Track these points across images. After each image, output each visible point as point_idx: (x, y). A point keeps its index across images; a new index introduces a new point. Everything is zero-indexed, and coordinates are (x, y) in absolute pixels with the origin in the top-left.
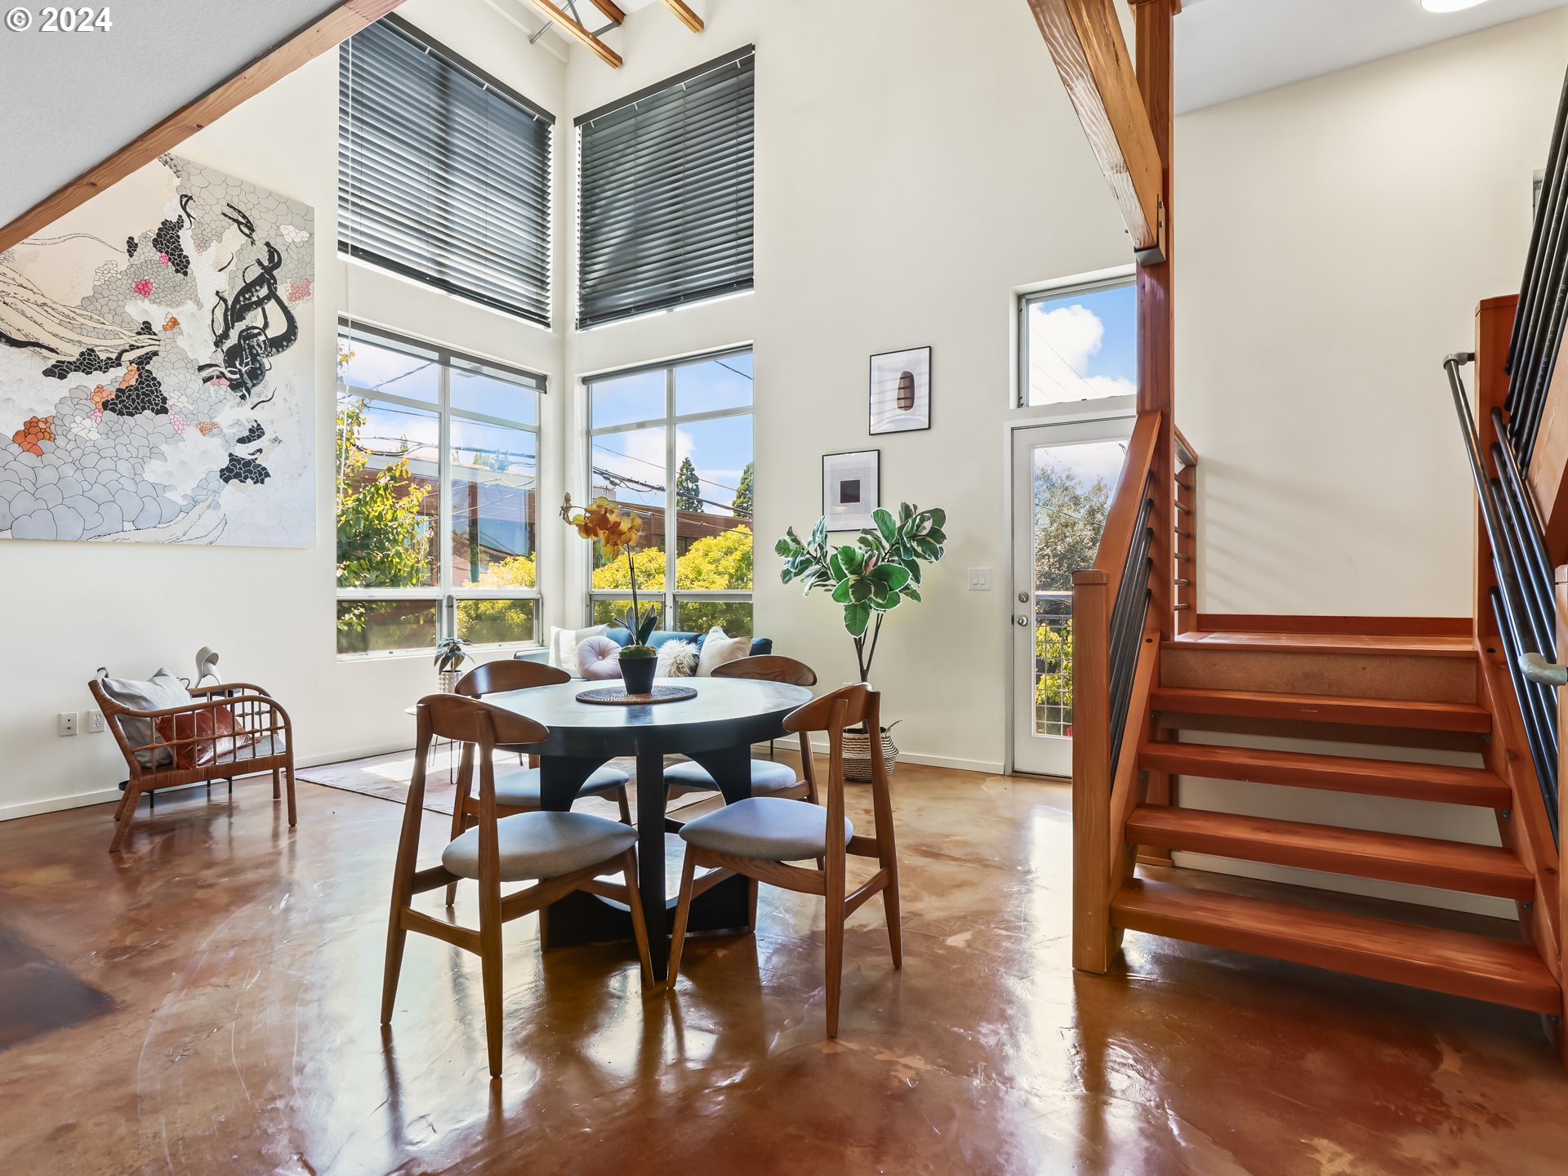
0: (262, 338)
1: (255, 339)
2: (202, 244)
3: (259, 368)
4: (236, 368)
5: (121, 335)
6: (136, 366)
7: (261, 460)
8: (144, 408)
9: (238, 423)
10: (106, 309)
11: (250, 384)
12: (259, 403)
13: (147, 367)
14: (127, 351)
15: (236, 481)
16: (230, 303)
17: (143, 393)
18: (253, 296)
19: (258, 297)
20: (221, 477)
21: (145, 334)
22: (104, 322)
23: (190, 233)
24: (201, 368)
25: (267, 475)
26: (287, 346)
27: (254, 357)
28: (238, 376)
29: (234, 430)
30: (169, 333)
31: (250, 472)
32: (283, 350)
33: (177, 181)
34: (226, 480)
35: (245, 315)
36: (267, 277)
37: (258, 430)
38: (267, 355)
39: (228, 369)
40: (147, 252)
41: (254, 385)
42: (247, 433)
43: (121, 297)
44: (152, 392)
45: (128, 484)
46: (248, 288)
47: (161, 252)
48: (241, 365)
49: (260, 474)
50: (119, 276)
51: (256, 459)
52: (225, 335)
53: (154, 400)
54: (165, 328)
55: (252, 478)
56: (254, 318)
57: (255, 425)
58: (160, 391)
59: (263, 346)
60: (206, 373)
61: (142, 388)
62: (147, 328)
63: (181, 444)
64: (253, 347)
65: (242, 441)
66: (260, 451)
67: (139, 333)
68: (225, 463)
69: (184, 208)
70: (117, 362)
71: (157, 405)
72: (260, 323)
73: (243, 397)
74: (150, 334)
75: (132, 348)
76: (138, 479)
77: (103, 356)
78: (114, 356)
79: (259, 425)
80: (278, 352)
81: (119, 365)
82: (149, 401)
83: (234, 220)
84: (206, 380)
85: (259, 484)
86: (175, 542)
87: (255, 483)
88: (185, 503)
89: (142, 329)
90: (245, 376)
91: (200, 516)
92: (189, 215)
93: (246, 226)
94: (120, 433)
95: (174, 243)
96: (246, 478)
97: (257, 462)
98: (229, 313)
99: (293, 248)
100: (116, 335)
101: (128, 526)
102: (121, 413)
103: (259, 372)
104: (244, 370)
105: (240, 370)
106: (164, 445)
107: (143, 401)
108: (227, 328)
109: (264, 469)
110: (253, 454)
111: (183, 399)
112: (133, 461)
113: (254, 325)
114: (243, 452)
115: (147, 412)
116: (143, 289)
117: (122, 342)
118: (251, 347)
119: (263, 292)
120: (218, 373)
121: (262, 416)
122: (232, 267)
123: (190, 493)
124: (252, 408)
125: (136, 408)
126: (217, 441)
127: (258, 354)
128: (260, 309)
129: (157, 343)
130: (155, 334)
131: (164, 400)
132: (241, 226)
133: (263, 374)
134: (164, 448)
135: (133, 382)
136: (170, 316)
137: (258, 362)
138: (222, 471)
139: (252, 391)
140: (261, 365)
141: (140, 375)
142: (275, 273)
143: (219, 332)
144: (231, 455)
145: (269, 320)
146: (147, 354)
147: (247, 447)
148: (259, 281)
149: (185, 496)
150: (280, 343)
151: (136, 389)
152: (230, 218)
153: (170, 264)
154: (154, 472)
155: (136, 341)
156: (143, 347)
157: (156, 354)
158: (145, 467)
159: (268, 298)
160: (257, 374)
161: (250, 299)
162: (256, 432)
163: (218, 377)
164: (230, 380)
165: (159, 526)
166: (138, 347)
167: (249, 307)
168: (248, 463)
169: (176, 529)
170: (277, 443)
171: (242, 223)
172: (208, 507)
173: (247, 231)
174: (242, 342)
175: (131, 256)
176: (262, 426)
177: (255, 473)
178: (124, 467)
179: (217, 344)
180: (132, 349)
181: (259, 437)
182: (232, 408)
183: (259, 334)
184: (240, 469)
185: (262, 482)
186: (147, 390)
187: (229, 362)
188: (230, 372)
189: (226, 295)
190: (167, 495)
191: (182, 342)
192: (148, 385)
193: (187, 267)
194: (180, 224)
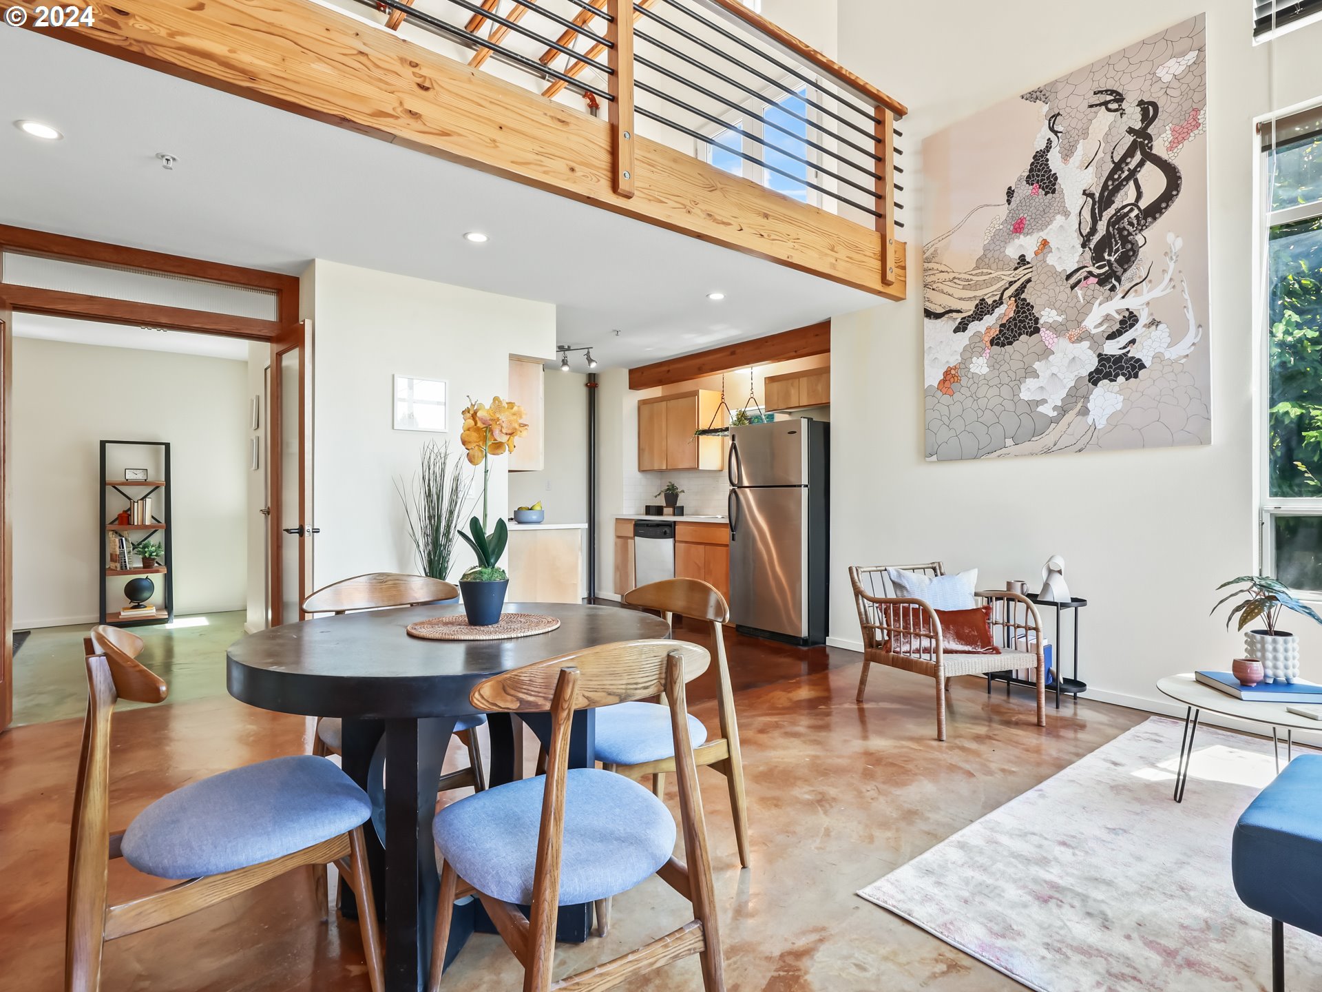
0: (1136, 212)
1: (1126, 219)
2: (1067, 154)
3: (1132, 249)
4: (1104, 260)
5: (1003, 277)
6: (1014, 299)
7: (1134, 352)
8: (1020, 334)
9: (1107, 318)
10: (992, 260)
11: (1120, 270)
12: (1131, 288)
13: (1023, 296)
14: (1007, 289)
15: (1106, 381)
16: (1097, 195)
17: (1020, 321)
18: (1123, 172)
19: (1129, 169)
20: (1089, 381)
21: (1020, 267)
22: (989, 271)
23: (1058, 148)
24: (1068, 277)
25: (1142, 366)
26: (1166, 208)
27: (1125, 240)
28: (1107, 268)
29: (1102, 328)
30: (1040, 257)
31: (1122, 368)
32: (1161, 213)
33: (1046, 108)
34: (1095, 383)
35: (1113, 199)
36: (1141, 140)
37: (1130, 318)
38: (1142, 230)
39: (1096, 265)
40: (1024, 190)
41: (1125, 271)
42: (1117, 326)
43: (1002, 244)
44: (1027, 317)
45: (1009, 405)
46: (1118, 167)
47: (1032, 184)
48: (1110, 255)
49: (1134, 367)
50: (1001, 227)
51: (1128, 352)
52: (1093, 231)
53: (1028, 323)
54: (1036, 254)
55: (1124, 375)
56: (1127, 195)
57: (1127, 314)
58: (1033, 314)
59: (1135, 222)
60: (1073, 280)
61: (1018, 317)
62: (1022, 260)
63: (1051, 358)
64: (1124, 228)
65: (1112, 336)
66: (1133, 341)
67: (1016, 269)
68: (1093, 364)
69: (1052, 129)
70: (1000, 302)
71: (1030, 327)
72: (1131, 198)
73: (1113, 289)
74: (1024, 265)
75: (1011, 283)
76: (1016, 399)
77: (990, 301)
78: (997, 298)
79: (1131, 313)
80: (1155, 219)
81: (1002, 303)
82: (1025, 328)
83: (1100, 105)
84: (1073, 288)
85: (1132, 379)
86: (1048, 451)
87: (1127, 379)
88: (1055, 414)
89: (1019, 263)
90: (1115, 265)
91: (1069, 425)
92: (1056, 133)
93: (1115, 101)
94: (1003, 362)
95: (1043, 168)
96: (1117, 376)
97: (1130, 355)
98: (1096, 207)
99: (1175, 84)
100: (999, 279)
101: (1009, 442)
102: (1003, 345)
103: (1131, 253)
104: (1112, 259)
105: (1109, 261)
106: (1037, 363)
107: (1019, 329)
108: (1095, 221)
109: (1139, 360)
110: (1124, 348)
111: (1054, 312)
112: (1012, 384)
113: (1125, 203)
114: (1112, 348)
115: (1024, 337)
116: (1019, 227)
117: (1004, 282)
118: (1121, 230)
119: (1138, 157)
120: (1085, 274)
121: (1132, 303)
122: (1100, 154)
123: (1059, 404)
124: (1123, 297)
125: (1015, 336)
126: (1086, 344)
127: (1130, 234)
128: (1131, 183)
129: (1030, 270)
130: (1028, 263)
131: (1037, 320)
132: (1111, 106)
133: (1135, 253)
134: (1037, 365)
135: (1012, 314)
136: (1041, 239)
137: (1130, 242)
138: (1091, 374)
139: (1123, 278)
140: (1133, 244)
141: (1017, 306)
142: (1149, 131)
143: (1086, 231)
144: (1100, 355)
145: (1143, 189)
146: (1023, 283)
147: (1118, 342)
148: (1130, 153)
149: (1055, 408)
150: (1154, 211)
151: (1014, 319)
152: (1096, 105)
153: (1041, 190)
154: (1029, 390)
155: (1013, 277)
156: (1019, 279)
157: (1029, 281)
158: (1022, 387)
159: (1141, 164)
160: (1127, 259)
161: (1120, 177)
162: (1129, 320)
163: (1086, 278)
164: (1098, 276)
165: (1033, 439)
166: (1015, 281)
167: (1117, 189)
168: (1118, 359)
169: (1048, 439)
170: (1154, 327)
171: (1109, 102)
172: (1079, 414)
173: (1114, 106)
174: (1111, 229)
175: (1009, 204)
176: (1135, 313)
177: (1128, 368)
178: (1006, 391)
179: (1084, 246)
180: (1010, 286)
181: (1132, 326)
182: (1100, 304)
183: (1131, 210)
184: (1111, 367)
185: (1136, 376)
186: (1022, 317)
187: (1097, 257)
188: (1098, 268)
189: (1093, 190)
190: (1041, 409)
191: (1051, 260)
192: (1024, 312)
193: (1054, 184)
194: (1048, 147)
